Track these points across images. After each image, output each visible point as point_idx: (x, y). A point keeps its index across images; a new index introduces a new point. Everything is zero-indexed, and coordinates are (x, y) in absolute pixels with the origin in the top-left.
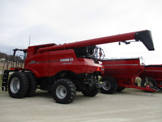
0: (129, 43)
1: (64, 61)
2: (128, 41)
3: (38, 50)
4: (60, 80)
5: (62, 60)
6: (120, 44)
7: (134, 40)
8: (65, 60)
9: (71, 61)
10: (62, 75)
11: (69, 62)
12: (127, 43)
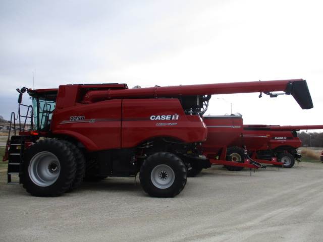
0: (275, 96)
1: (159, 119)
2: (273, 93)
3: (87, 95)
4: (159, 154)
5: (155, 117)
6: (260, 96)
7: (282, 92)
8: (161, 117)
9: (175, 121)
10: (145, 146)
11: (171, 121)
12: (272, 96)
